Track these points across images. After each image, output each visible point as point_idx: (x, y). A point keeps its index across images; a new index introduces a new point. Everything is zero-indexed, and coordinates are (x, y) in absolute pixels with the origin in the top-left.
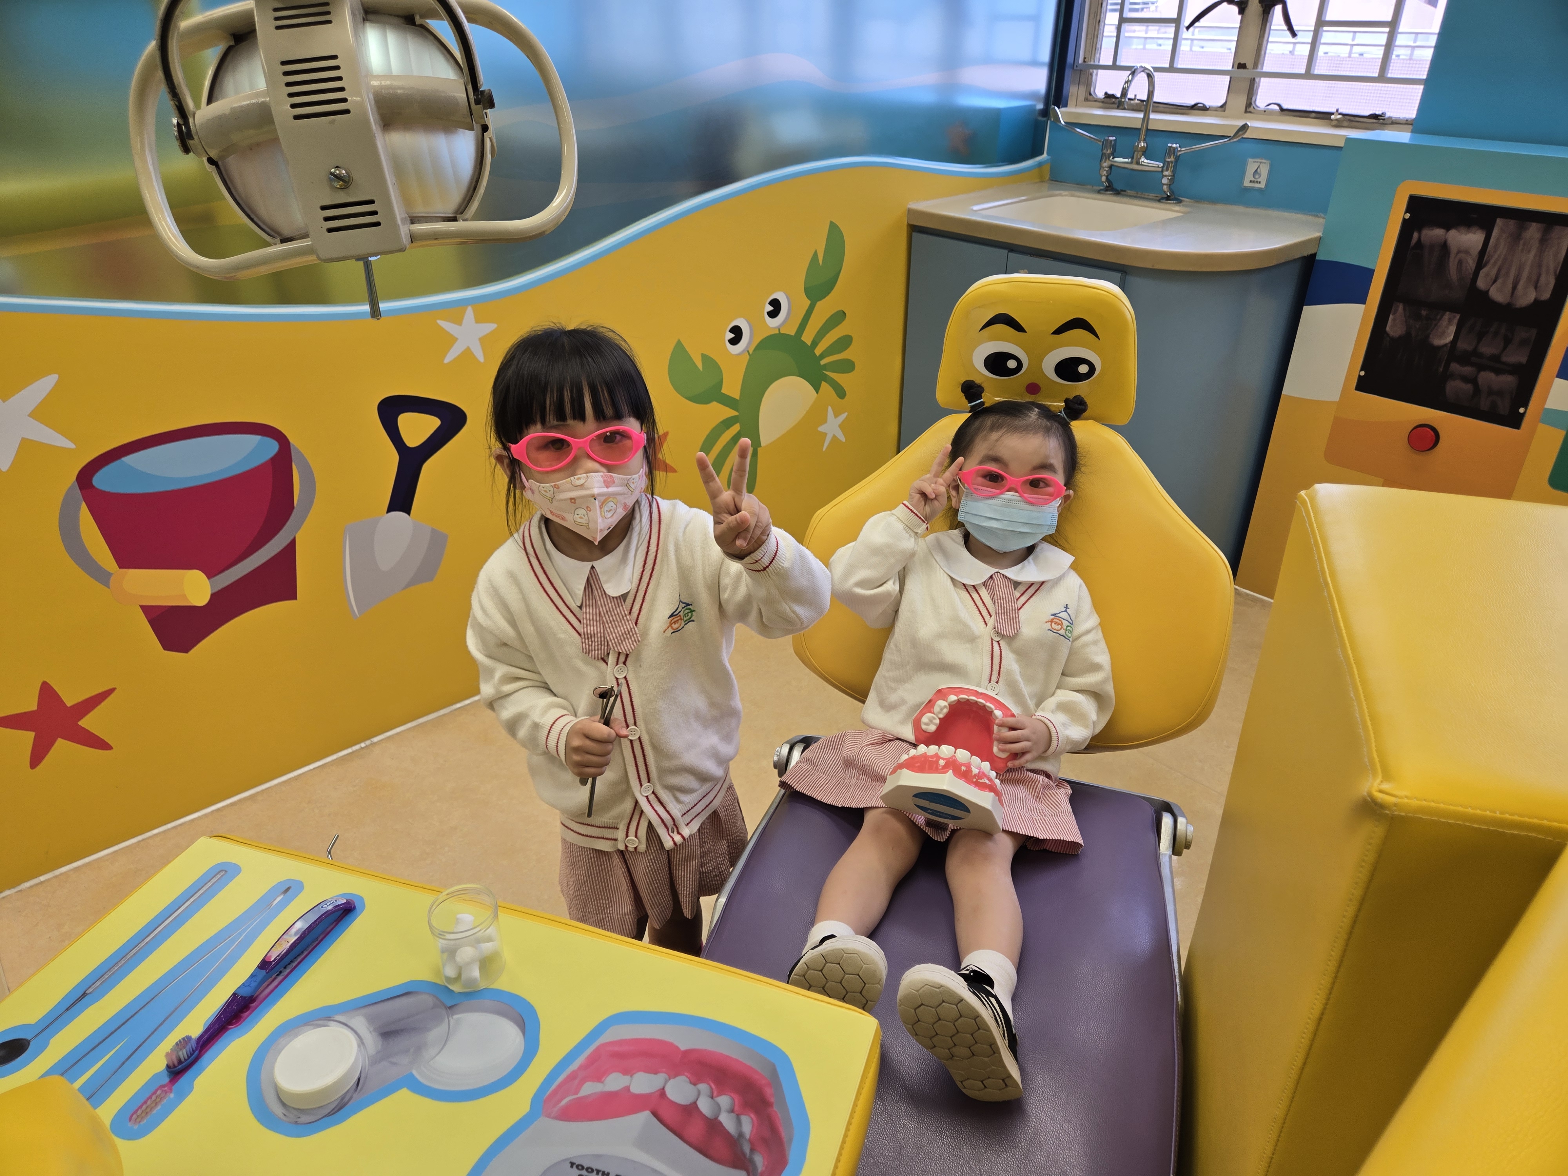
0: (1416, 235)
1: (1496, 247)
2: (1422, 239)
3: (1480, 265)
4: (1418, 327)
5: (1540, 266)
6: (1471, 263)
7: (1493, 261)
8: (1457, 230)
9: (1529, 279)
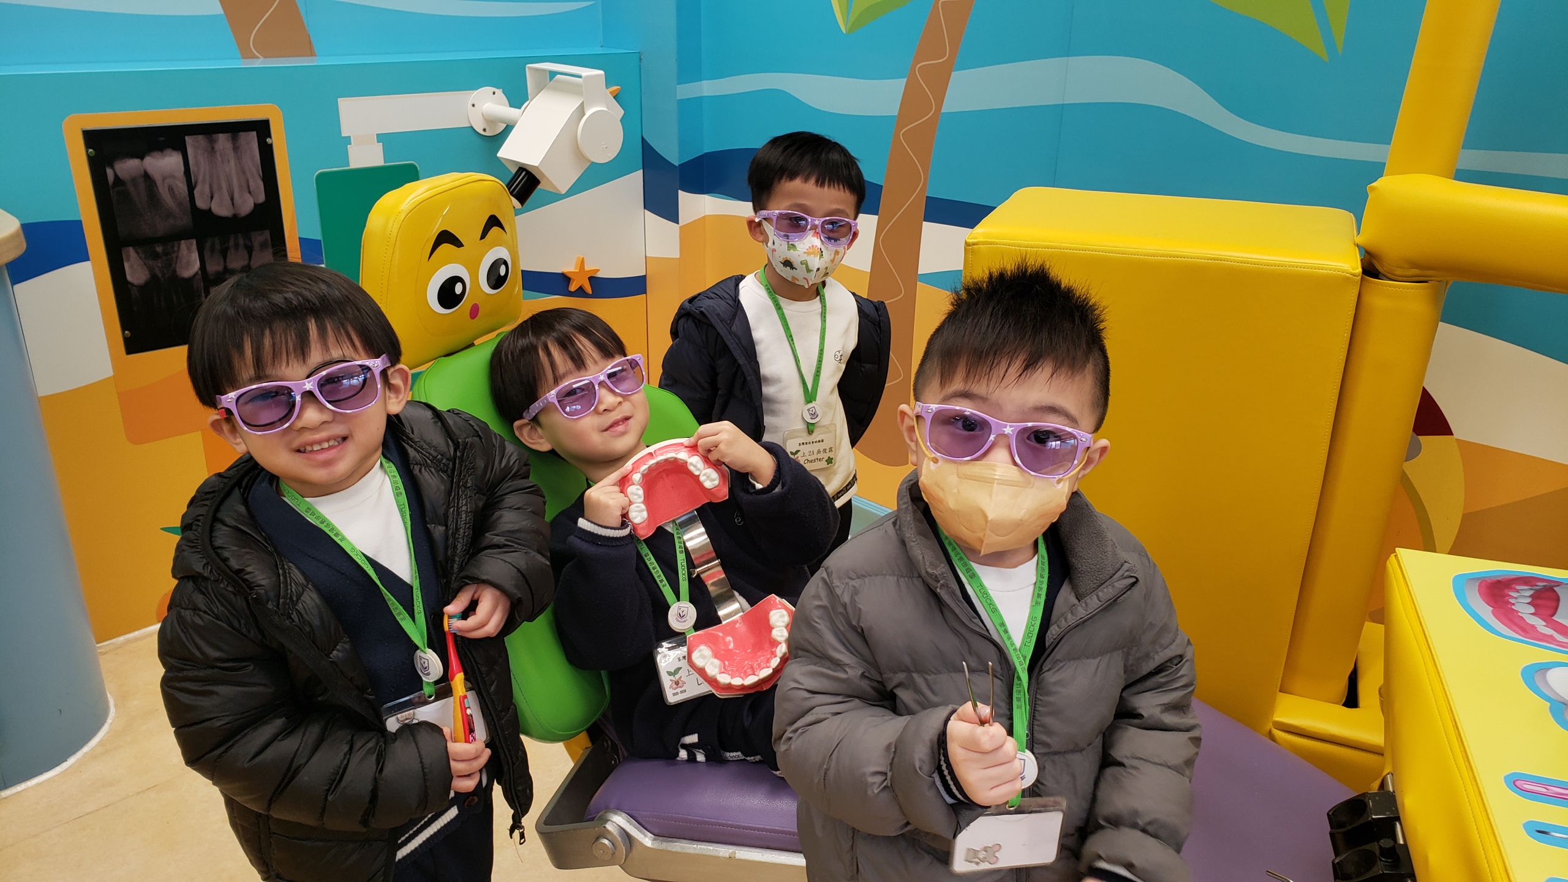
0: (109, 172)
1: (197, 164)
2: (119, 173)
3: (191, 187)
4: (160, 265)
5: (244, 172)
6: (182, 187)
7: (201, 178)
8: (151, 156)
9: (240, 187)
